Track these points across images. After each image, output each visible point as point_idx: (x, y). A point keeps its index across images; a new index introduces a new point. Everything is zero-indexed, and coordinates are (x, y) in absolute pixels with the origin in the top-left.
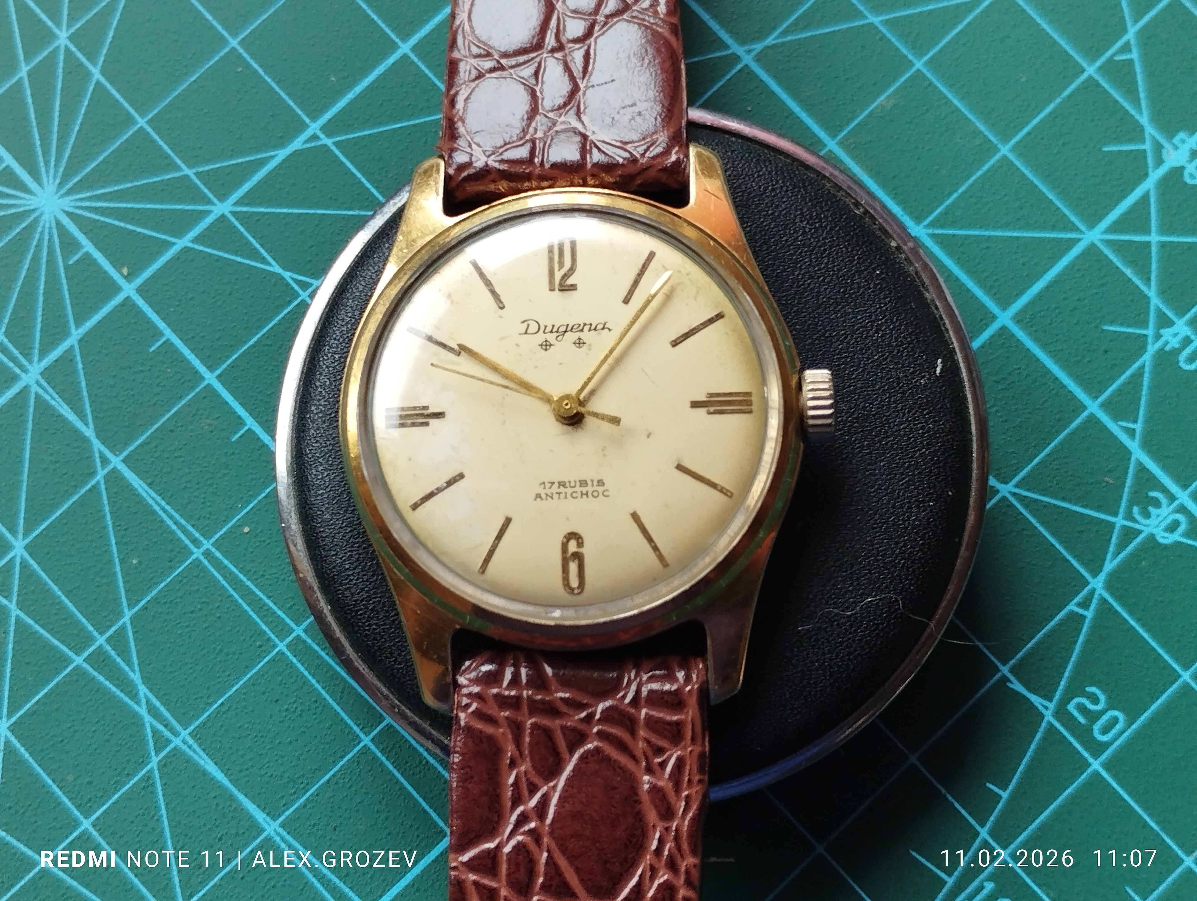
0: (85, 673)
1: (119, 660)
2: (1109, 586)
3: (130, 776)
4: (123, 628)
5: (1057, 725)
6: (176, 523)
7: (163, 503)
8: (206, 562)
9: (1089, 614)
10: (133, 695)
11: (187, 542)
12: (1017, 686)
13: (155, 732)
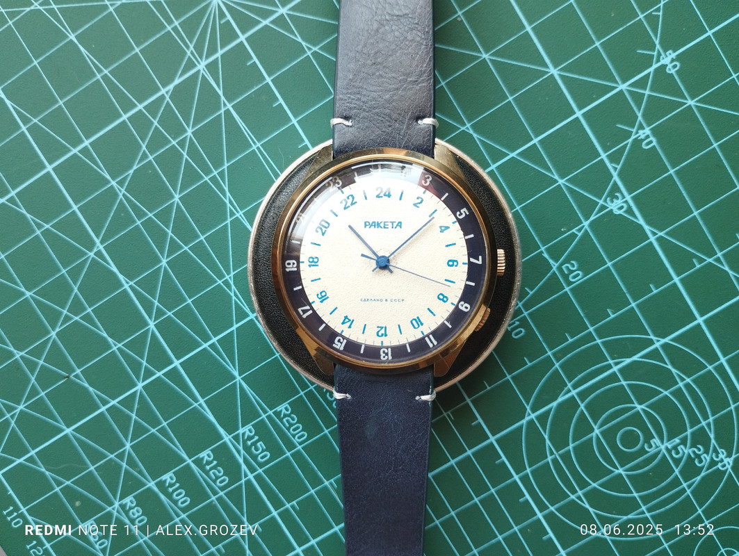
0: (208, 184)
1: (221, 181)
2: (591, 225)
3: (220, 224)
4: (224, 170)
5: (557, 272)
6: (248, 134)
7: (245, 126)
8: (257, 151)
9: (580, 234)
10: (225, 196)
11: (251, 142)
12: (546, 255)
13: (230, 209)
